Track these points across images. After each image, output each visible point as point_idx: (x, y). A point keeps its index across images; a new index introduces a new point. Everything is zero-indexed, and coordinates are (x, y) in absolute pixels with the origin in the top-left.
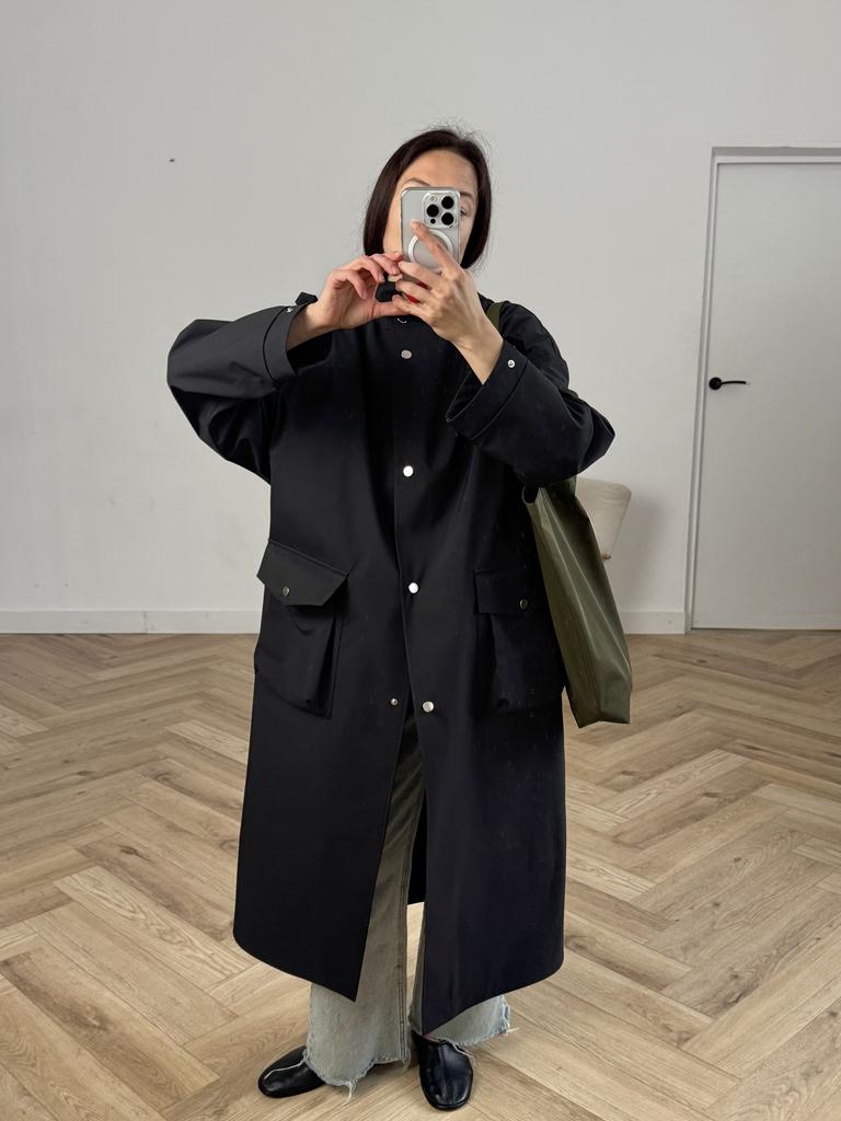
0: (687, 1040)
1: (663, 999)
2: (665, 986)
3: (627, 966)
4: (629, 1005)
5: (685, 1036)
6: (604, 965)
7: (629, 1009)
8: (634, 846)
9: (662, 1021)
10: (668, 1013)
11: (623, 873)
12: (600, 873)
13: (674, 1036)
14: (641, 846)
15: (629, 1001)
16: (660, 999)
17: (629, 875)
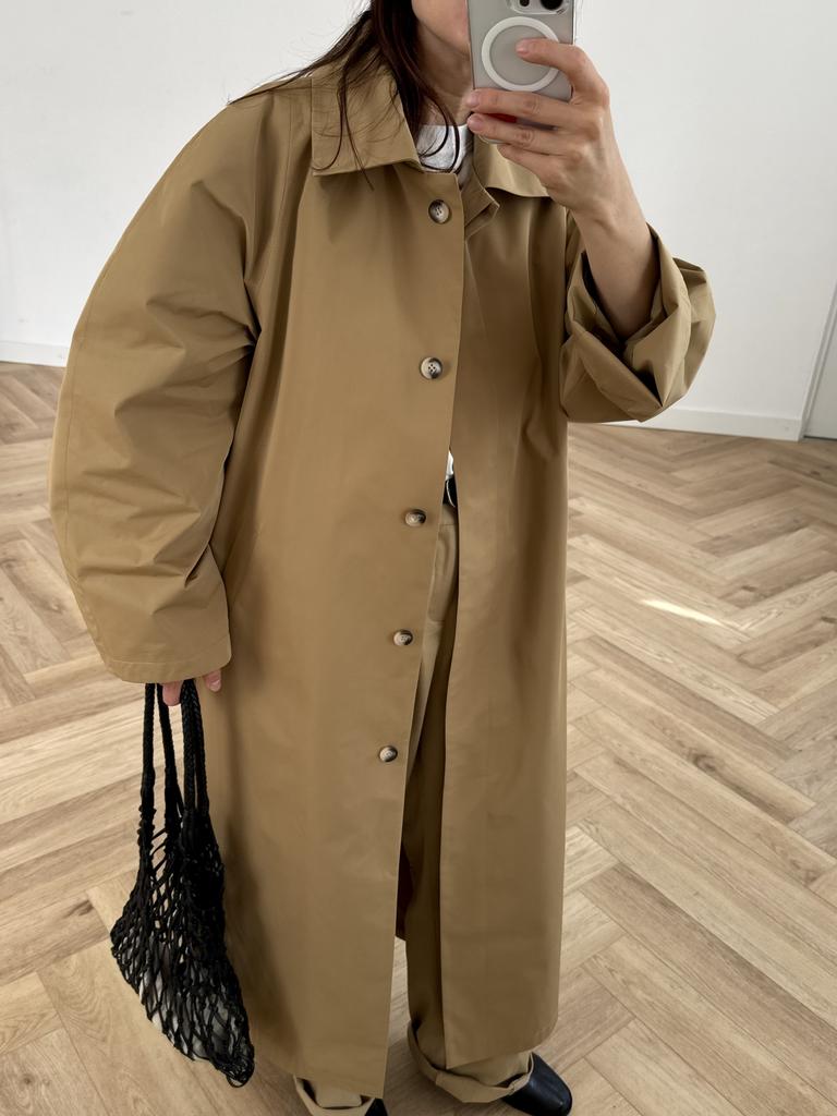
0: (814, 879)
1: (790, 833)
2: (791, 819)
3: (754, 793)
4: (758, 836)
5: (811, 875)
6: (733, 789)
7: (758, 840)
8: (758, 667)
9: (790, 857)
10: (796, 849)
11: (749, 695)
12: (726, 692)
13: (801, 873)
14: (764, 667)
15: (758, 831)
16: (788, 832)
17: (755, 698)
